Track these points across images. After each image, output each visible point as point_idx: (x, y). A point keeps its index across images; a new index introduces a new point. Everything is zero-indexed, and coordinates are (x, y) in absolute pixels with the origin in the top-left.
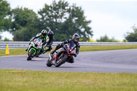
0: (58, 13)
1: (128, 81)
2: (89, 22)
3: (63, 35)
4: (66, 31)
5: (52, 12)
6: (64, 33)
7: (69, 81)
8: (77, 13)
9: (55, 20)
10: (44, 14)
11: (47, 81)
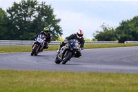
0: (27, 12)
1: (97, 80)
2: (59, 21)
3: (32, 34)
4: (35, 30)
5: (21, 11)
6: (33, 32)
7: (38, 80)
8: (47, 12)
9: (24, 19)
10: (13, 13)
11: (17, 81)
